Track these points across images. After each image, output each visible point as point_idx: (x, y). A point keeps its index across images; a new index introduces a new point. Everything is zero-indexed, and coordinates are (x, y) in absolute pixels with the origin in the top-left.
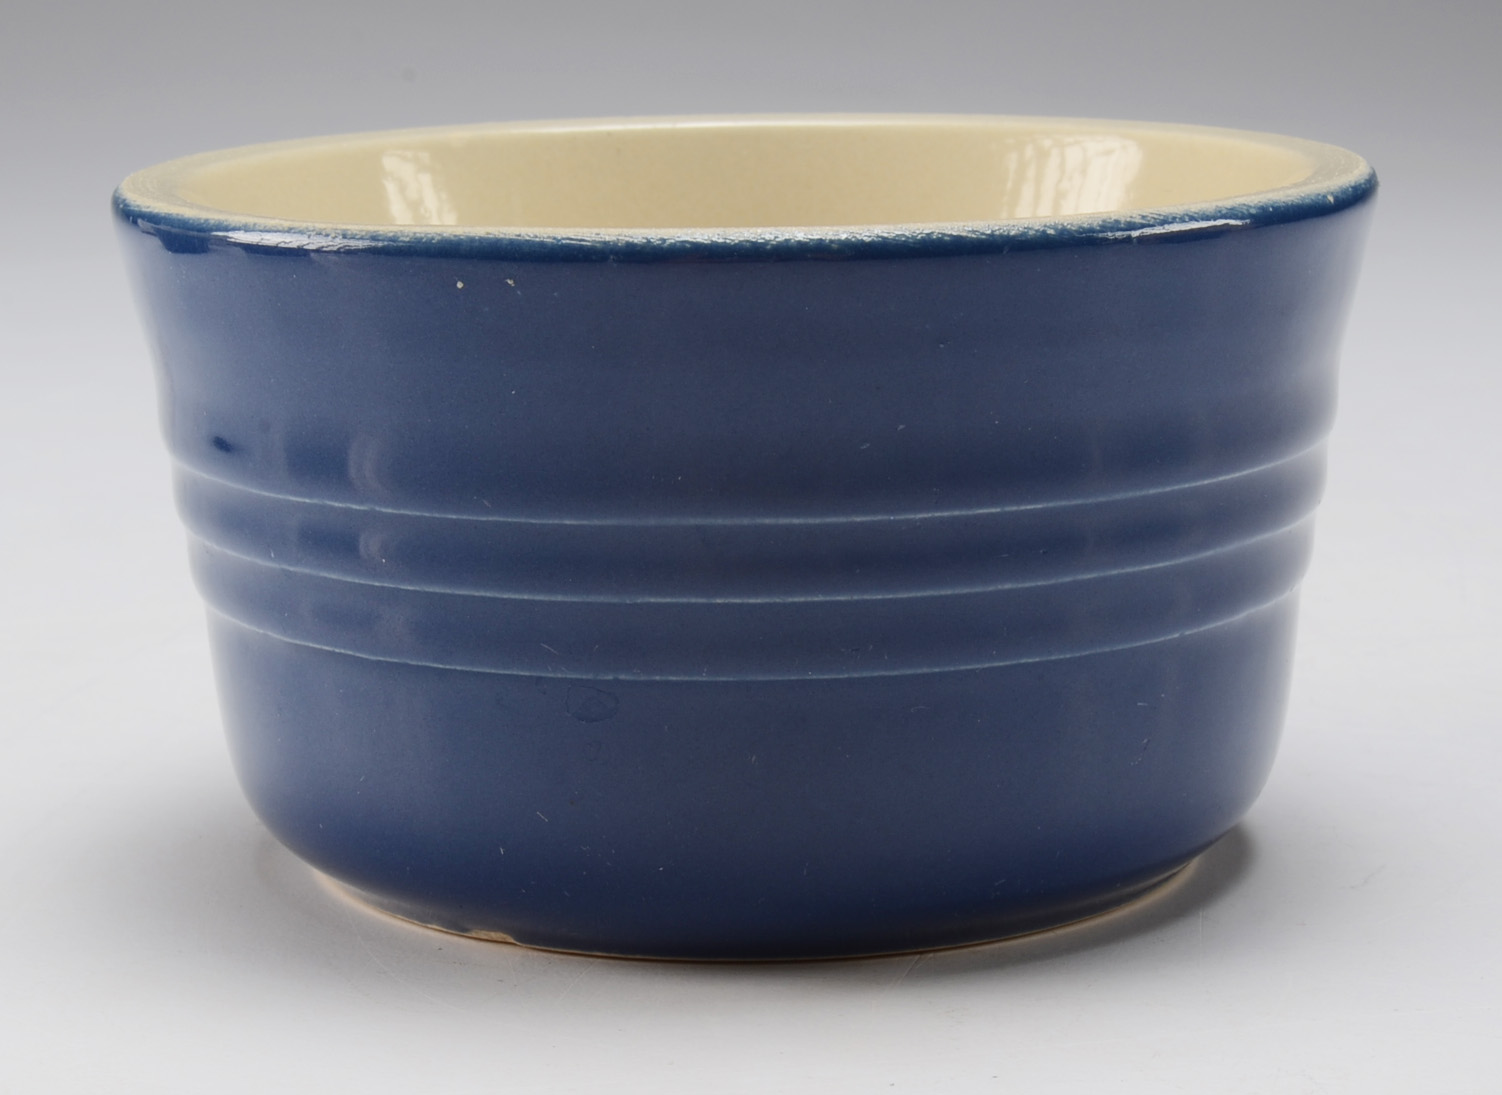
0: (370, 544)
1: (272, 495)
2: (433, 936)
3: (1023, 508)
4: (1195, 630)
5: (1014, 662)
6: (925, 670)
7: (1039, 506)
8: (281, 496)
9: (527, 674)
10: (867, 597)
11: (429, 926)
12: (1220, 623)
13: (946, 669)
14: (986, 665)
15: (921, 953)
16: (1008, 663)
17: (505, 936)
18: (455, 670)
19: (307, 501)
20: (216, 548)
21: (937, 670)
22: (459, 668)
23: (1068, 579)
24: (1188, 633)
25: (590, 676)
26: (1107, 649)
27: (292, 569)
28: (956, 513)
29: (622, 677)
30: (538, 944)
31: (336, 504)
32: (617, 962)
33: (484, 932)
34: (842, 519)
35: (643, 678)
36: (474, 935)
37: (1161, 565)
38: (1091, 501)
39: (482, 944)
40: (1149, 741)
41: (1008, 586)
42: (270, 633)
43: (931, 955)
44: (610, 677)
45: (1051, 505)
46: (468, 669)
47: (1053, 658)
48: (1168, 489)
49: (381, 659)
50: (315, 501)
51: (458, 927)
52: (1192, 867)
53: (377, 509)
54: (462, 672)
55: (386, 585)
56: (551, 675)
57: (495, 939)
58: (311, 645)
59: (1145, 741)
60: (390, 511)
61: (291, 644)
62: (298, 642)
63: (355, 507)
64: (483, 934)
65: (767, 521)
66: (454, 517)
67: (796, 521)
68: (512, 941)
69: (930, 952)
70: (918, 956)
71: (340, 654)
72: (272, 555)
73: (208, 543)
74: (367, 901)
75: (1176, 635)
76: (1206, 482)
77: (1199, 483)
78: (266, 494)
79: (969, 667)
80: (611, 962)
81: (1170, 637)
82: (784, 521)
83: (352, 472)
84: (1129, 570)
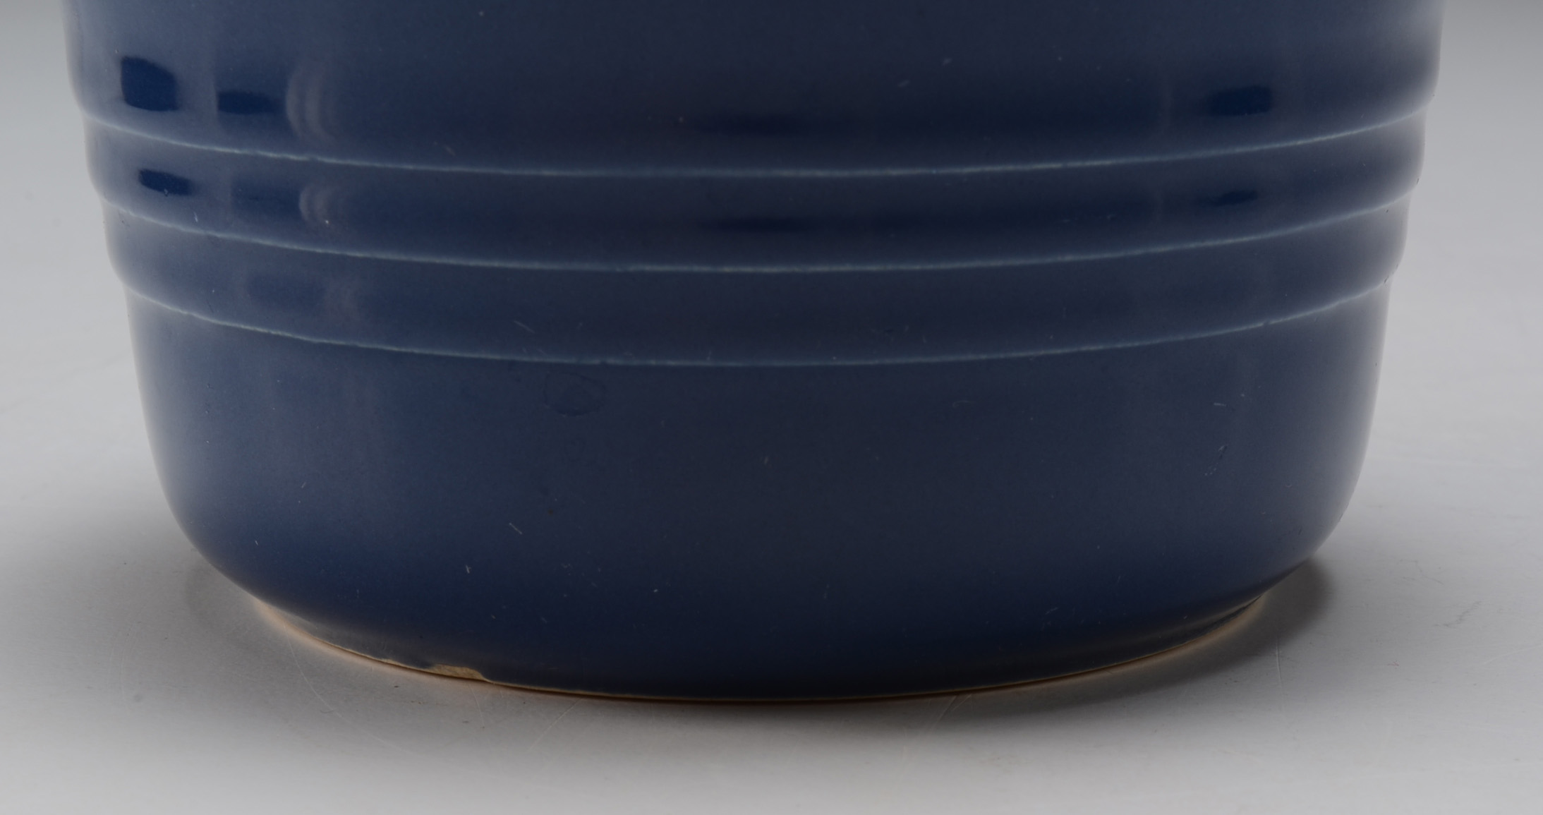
0: (313, 202)
1: (196, 146)
2: (388, 672)
3: (1088, 163)
4: (1281, 320)
5: (1075, 350)
6: (971, 357)
7: (1108, 162)
8: (205, 148)
9: (497, 357)
10: (904, 267)
11: (385, 661)
12: (1309, 313)
13: (995, 356)
14: (1042, 352)
15: (958, 693)
16: (1067, 350)
17: (472, 671)
18: (413, 354)
19: (236, 151)
20: (131, 214)
21: (984, 357)
22: (416, 351)
23: (1138, 252)
24: (1273, 322)
25: (571, 360)
26: (1181, 338)
27: (219, 235)
28: (1010, 168)
29: (611, 361)
30: (510, 682)
31: (271, 155)
32: (604, 702)
33: (448, 667)
34: (874, 173)
35: (636, 362)
36: (436, 670)
37: (1245, 239)
38: (1166, 158)
39: (446, 682)
40: (1226, 448)
41: (1069, 258)
42: (196, 315)
43: (969, 696)
44: (596, 361)
45: (1122, 161)
46: (427, 351)
47: (1119, 345)
48: (1256, 148)
49: (325, 341)
50: (246, 151)
51: (418, 661)
52: (1259, 605)
53: (319, 159)
54: (421, 356)
55: (330, 251)
56: (526, 359)
57: (461, 676)
58: (243, 326)
59: (1222, 448)
60: (333, 161)
61: (219, 326)
62: (228, 324)
63: (293, 157)
64: (447, 670)
65: (787, 173)
66: (410, 167)
67: (820, 173)
68: (480, 677)
69: (969, 692)
70: (954, 698)
71: (277, 336)
72: (196, 219)
73: (123, 210)
74: (313, 633)
75: (1260, 324)
76: (1300, 142)
77: (1292, 143)
78: (188, 145)
79: (1022, 354)
80: (596, 701)
81: (1252, 326)
82: (805, 173)
83: (291, 113)
84: (1210, 243)
